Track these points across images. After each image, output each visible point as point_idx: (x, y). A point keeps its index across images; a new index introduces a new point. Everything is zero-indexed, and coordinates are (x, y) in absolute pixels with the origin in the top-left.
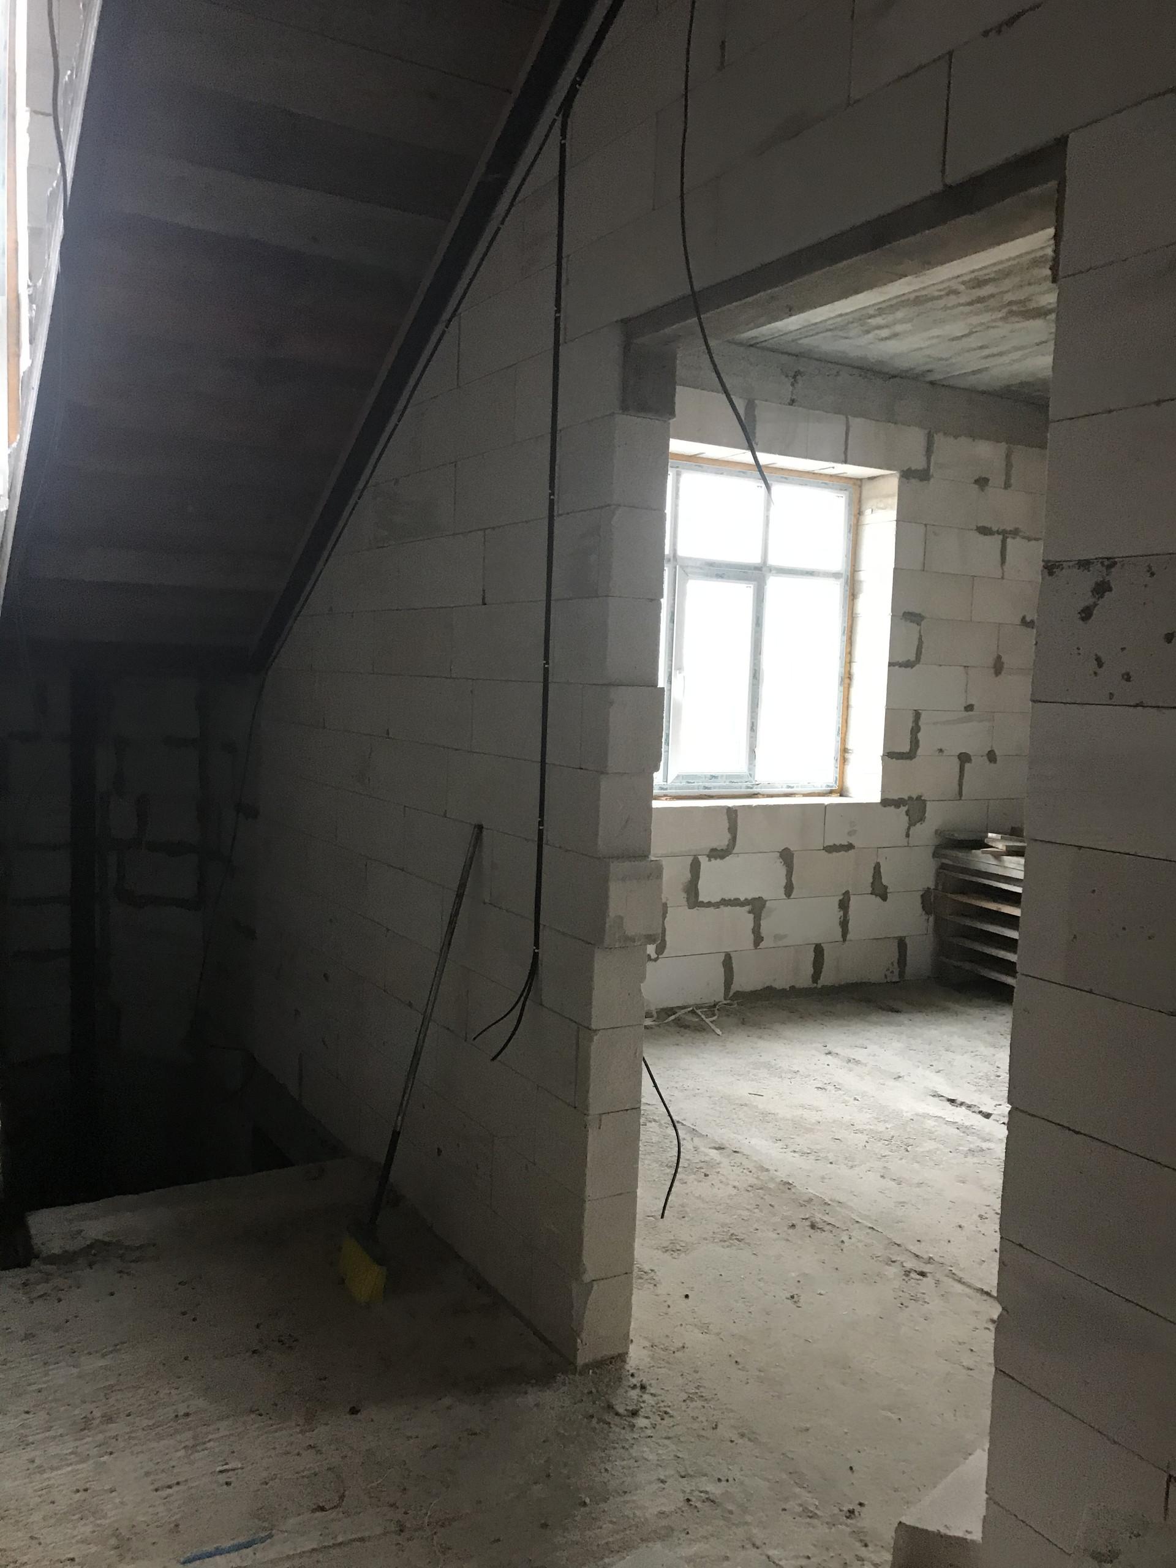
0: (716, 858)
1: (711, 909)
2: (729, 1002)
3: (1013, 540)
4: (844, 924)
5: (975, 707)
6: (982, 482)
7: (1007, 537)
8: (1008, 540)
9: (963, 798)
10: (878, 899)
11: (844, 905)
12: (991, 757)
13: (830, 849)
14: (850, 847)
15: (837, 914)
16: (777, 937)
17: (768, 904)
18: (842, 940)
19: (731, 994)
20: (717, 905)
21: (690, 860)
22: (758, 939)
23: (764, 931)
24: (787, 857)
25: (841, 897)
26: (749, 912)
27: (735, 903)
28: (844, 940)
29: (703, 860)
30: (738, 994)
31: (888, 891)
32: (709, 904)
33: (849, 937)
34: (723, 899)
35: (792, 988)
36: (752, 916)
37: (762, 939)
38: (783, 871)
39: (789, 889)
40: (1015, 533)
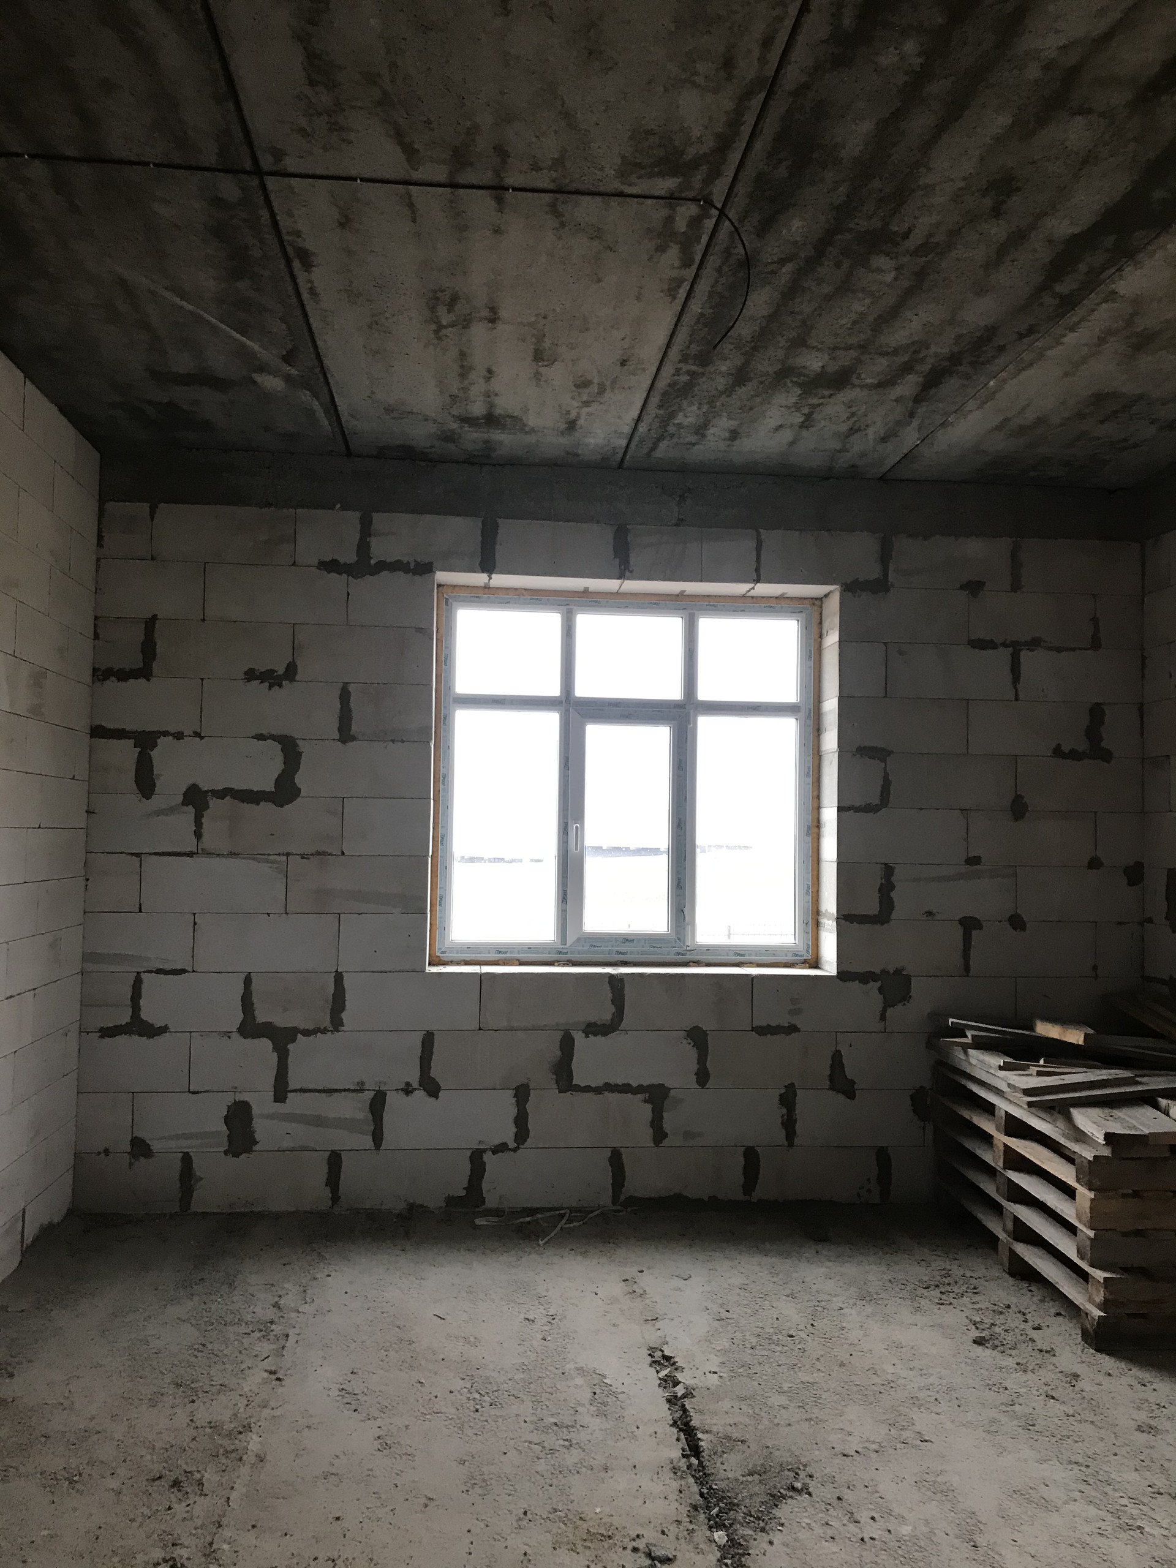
0: (595, 1035)
1: (590, 1095)
2: (619, 1208)
3: (1029, 653)
4: (789, 1125)
5: (983, 860)
6: (974, 588)
7: (1021, 650)
8: (1022, 654)
9: (970, 975)
10: (841, 1098)
11: (788, 1099)
12: (1016, 922)
13: (763, 1031)
14: (793, 1029)
15: (778, 1113)
16: (688, 1135)
17: (672, 1093)
18: (786, 1143)
19: (622, 1198)
20: (598, 1090)
21: (559, 1035)
22: (659, 1135)
23: (667, 1126)
24: (698, 1037)
25: (783, 1091)
26: (645, 1101)
27: (625, 1089)
28: (791, 1144)
29: (578, 1037)
30: (632, 1201)
31: (856, 1087)
32: (588, 1089)
33: (796, 1141)
34: (607, 1084)
35: (713, 1198)
36: (648, 1107)
37: (665, 1135)
38: (693, 1054)
39: (702, 1077)
40: (1034, 643)
